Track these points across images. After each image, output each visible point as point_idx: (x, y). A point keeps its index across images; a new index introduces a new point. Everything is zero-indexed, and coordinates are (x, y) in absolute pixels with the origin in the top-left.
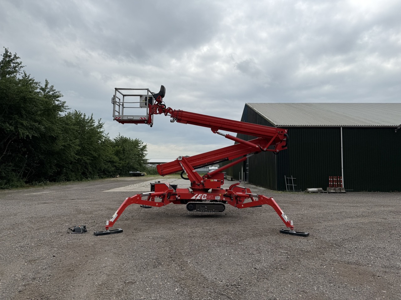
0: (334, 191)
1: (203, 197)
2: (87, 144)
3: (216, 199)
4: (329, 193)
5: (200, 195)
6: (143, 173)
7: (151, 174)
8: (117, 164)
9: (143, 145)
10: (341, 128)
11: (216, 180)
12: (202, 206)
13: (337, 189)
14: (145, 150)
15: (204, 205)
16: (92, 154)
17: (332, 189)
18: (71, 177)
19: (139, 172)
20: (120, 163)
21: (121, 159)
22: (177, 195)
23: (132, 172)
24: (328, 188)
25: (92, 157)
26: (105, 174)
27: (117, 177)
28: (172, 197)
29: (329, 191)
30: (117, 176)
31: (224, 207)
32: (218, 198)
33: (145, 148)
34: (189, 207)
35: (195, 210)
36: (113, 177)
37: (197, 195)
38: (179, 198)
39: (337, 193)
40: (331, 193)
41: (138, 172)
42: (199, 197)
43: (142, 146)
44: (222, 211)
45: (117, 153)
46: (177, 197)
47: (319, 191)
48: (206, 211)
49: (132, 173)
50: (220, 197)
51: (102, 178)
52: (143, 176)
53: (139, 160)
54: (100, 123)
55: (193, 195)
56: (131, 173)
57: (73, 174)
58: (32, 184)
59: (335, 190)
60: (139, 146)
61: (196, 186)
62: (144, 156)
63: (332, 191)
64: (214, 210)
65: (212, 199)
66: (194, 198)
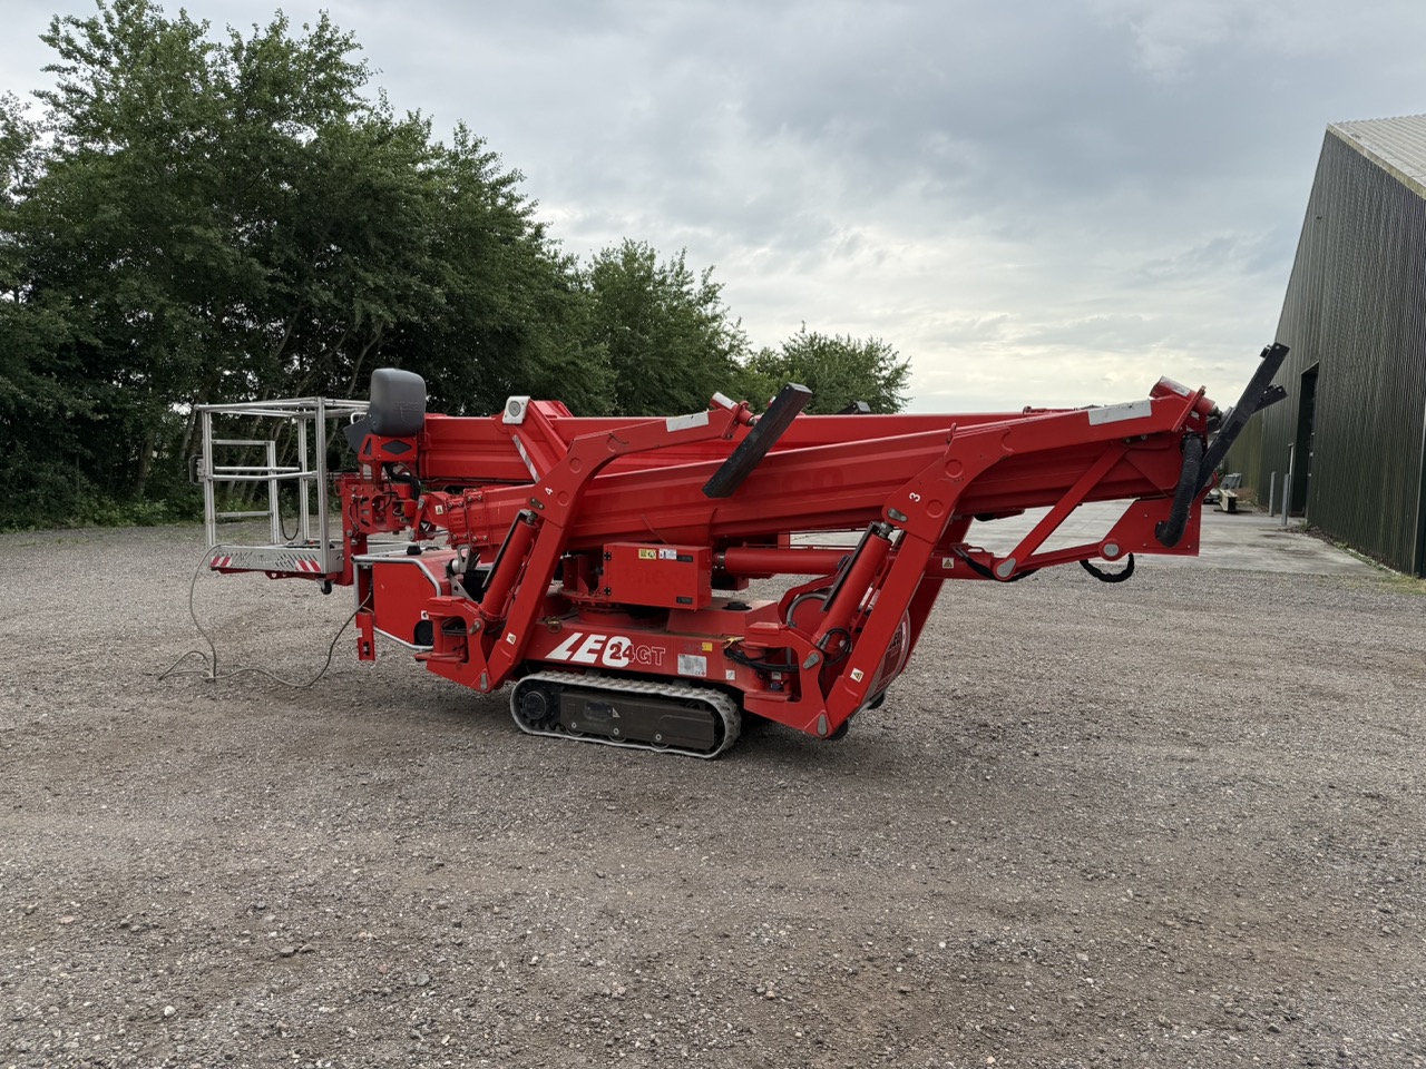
1: (608, 652)
3: (682, 671)
5: (593, 638)
9: (896, 363)
12: (594, 707)
14: (901, 385)
15: (606, 701)
31: (720, 724)
32: (692, 664)
33: (899, 376)
34: (527, 706)
37: (576, 636)
42: (591, 651)
43: (890, 369)
44: (707, 746)
48: (615, 738)
50: (703, 659)
55: (560, 636)
64: (658, 738)
65: (660, 667)
66: (560, 653)
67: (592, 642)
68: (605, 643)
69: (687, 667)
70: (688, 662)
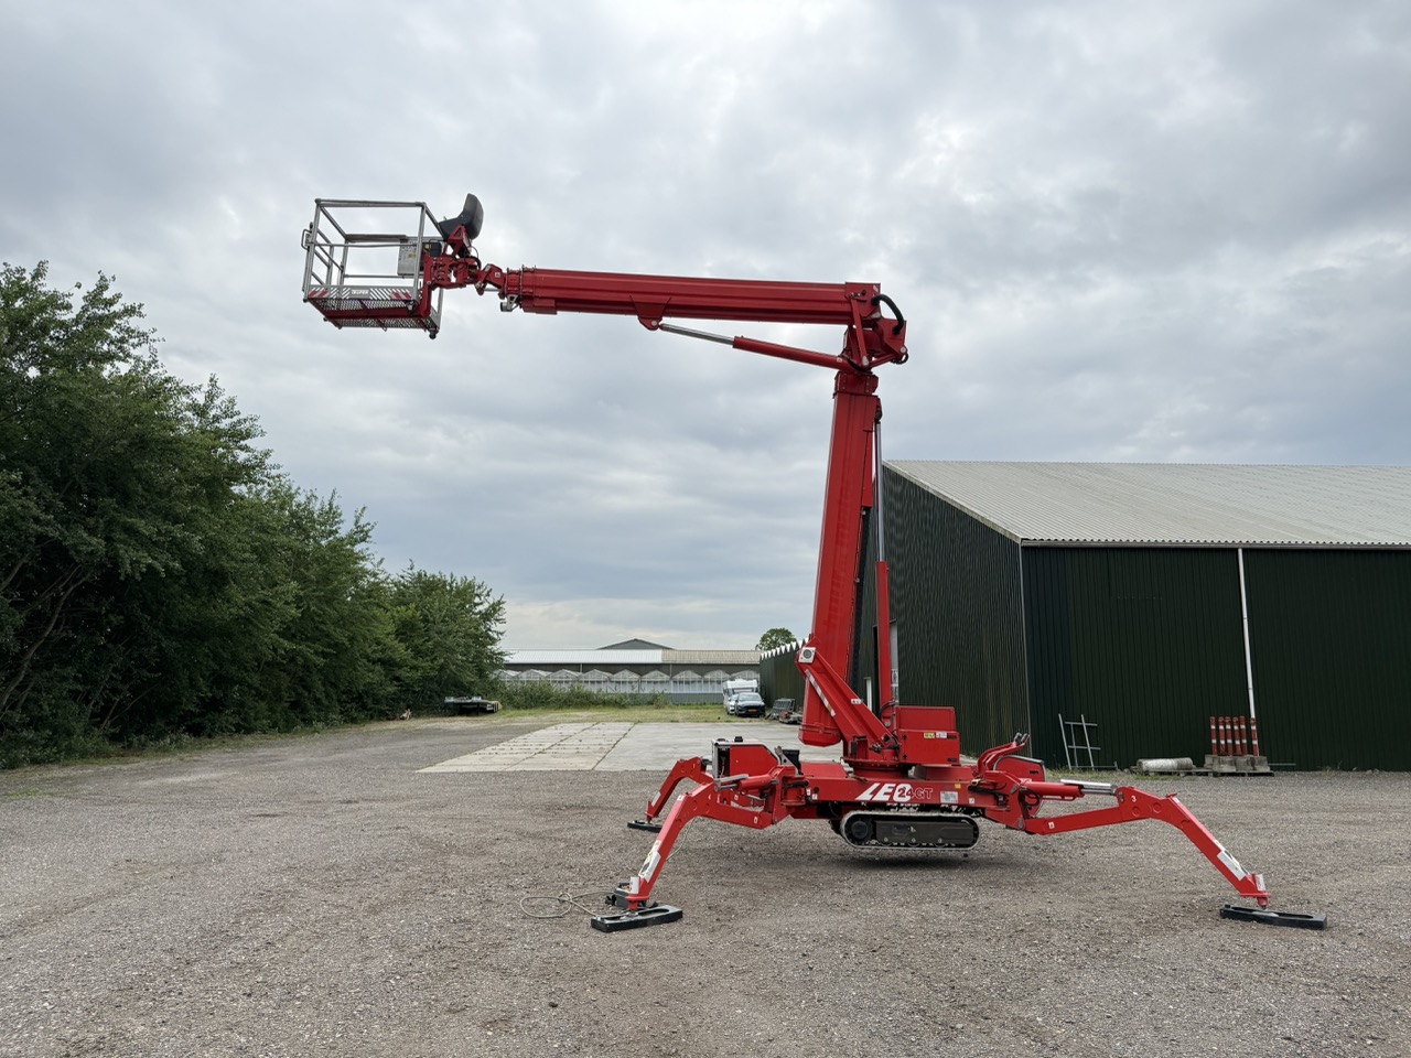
0: (1234, 770)
1: (897, 793)
2: (315, 601)
3: (944, 802)
4: (1216, 775)
5: (887, 785)
6: (493, 702)
7: (518, 707)
8: (403, 673)
9: (491, 600)
10: (1240, 551)
11: (943, 735)
12: (899, 827)
13: (1242, 760)
14: (497, 620)
15: (906, 823)
16: (328, 635)
17: (1224, 763)
18: (255, 720)
19: (479, 699)
20: (415, 668)
21: (418, 652)
22: (806, 784)
23: (456, 697)
24: (1208, 760)
25: (329, 646)
26: (364, 707)
27: (403, 719)
28: (792, 793)
29: (1216, 769)
30: (405, 715)
31: (976, 828)
32: (949, 798)
33: (495, 611)
34: (854, 831)
35: (874, 842)
36: (389, 719)
37: (876, 785)
38: (815, 797)
39: (1243, 775)
40: (1223, 774)
41: (475, 699)
42: (886, 794)
43: (486, 605)
44: (967, 843)
45: (405, 631)
46: (809, 791)
47: (1181, 767)
48: (913, 844)
49: (453, 703)
50: (956, 794)
51: (354, 721)
52: (492, 712)
53: (479, 655)
54: (361, 523)
55: (864, 786)
56: (448, 704)
57: (263, 705)
58: (130, 745)
59: (1234, 763)
60: (476, 604)
61: (870, 752)
62: (493, 641)
63: (1226, 769)
64: (940, 841)
65: (930, 800)
66: (865, 796)
67: (886, 788)
68: (894, 789)
69: (947, 798)
70: (946, 795)
